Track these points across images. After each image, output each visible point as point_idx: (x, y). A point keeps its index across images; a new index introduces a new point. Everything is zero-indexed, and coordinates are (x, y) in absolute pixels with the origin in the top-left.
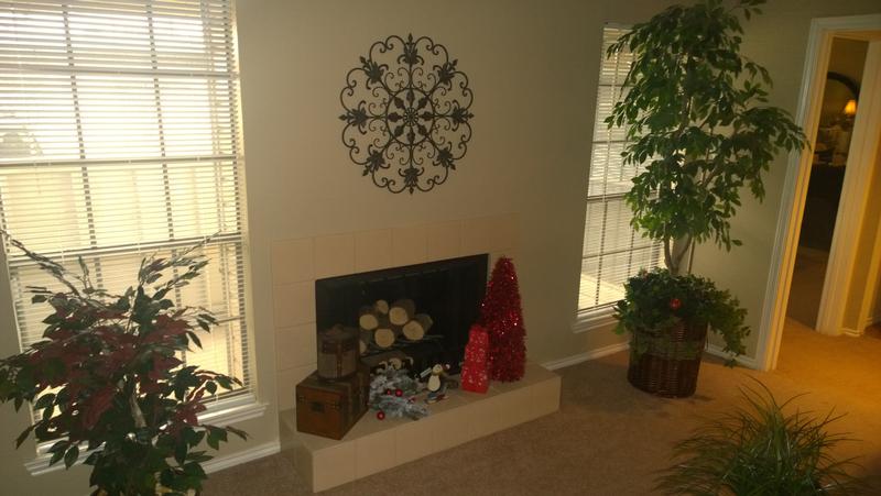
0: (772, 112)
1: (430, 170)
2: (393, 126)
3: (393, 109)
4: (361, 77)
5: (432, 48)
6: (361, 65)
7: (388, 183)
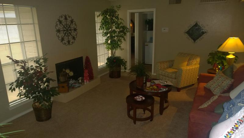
0: (124, 26)
1: (72, 41)
2: (65, 32)
3: (64, 29)
4: (58, 23)
5: (69, 17)
6: (58, 21)
7: (65, 43)
